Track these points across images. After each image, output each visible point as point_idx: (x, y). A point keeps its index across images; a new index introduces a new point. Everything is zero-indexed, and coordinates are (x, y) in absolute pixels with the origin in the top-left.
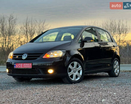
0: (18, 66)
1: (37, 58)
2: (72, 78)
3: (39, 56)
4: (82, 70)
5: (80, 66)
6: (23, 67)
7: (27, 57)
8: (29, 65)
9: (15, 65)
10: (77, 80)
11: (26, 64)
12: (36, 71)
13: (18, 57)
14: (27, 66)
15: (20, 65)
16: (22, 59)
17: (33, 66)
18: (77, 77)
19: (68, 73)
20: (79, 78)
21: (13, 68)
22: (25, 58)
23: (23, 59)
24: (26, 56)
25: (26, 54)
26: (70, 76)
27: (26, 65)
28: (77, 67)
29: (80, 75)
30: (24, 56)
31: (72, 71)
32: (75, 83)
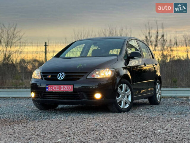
0: (52, 88)
1: (80, 79)
2: (121, 105)
3: (82, 76)
4: (131, 95)
5: (129, 90)
6: (60, 90)
7: (65, 77)
8: (70, 87)
9: (47, 88)
10: (125, 107)
11: (65, 86)
12: (78, 95)
13: (51, 77)
14: (66, 89)
15: (55, 88)
16: (57, 79)
17: (74, 89)
18: (126, 103)
19: (117, 99)
20: (127, 106)
21: (45, 92)
22: (61, 79)
23: (59, 79)
24: (64, 75)
25: (63, 73)
26: (119, 103)
27: (64, 88)
28: (126, 91)
29: (129, 101)
30: (61, 75)
31: (121, 96)
32: (124, 112)
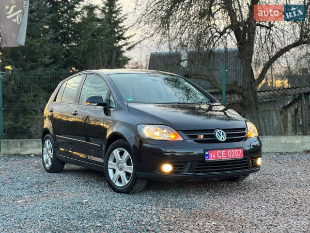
0: (216, 155)
6: (228, 157)
9: (207, 155)
11: (233, 150)
12: (246, 162)
14: (234, 155)
15: (220, 154)
